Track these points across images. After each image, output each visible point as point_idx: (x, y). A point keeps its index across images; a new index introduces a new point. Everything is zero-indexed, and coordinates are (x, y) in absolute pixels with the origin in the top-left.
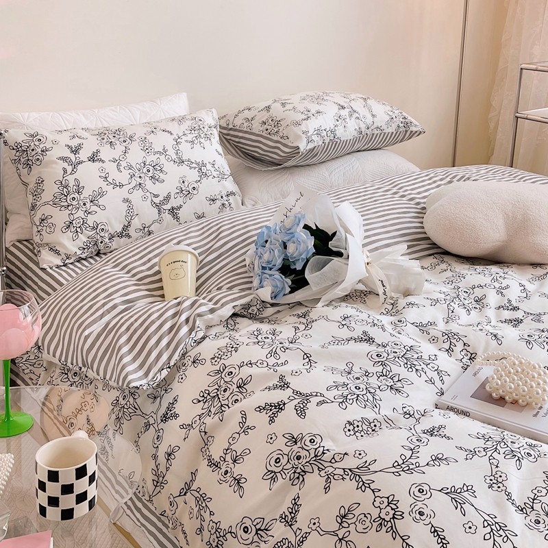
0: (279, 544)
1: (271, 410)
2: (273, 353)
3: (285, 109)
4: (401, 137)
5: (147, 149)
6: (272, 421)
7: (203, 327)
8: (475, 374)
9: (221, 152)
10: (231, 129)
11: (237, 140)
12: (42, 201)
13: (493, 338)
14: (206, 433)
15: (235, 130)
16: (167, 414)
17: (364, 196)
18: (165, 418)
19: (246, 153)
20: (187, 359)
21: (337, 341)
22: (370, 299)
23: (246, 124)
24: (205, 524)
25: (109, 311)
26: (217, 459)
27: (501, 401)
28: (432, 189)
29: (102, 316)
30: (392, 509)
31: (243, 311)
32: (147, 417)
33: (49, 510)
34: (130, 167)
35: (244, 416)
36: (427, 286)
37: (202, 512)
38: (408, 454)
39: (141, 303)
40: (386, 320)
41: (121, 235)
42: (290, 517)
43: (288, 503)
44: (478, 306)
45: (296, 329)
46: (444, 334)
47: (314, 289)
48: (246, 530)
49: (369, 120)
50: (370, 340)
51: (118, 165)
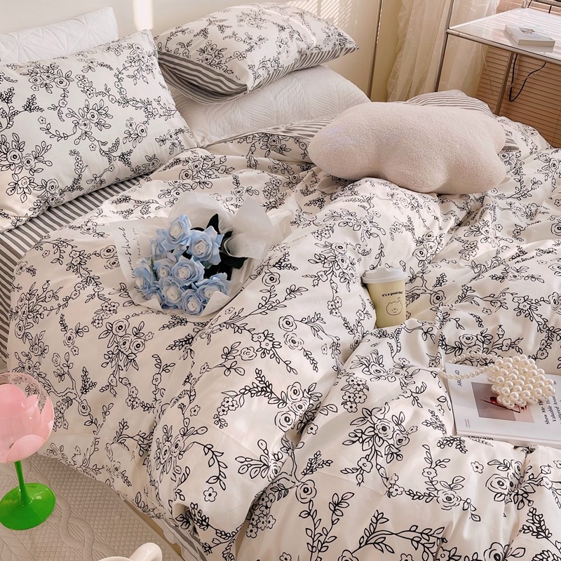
3: (225, 35)
5: (88, 90)
9: (164, 84)
10: (164, 54)
11: (172, 66)
15: (170, 56)
19: (185, 80)
34: (72, 114)
41: (72, 189)
49: (309, 39)
51: (59, 113)
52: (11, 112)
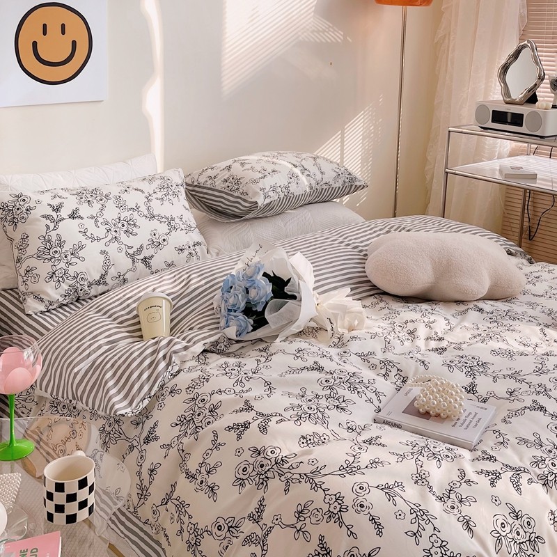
0: (248, 538)
1: (238, 429)
2: (239, 382)
3: (244, 168)
4: (347, 191)
5: (121, 207)
6: (239, 437)
7: (179, 363)
8: (406, 394)
9: (188, 207)
10: (196, 186)
11: (201, 195)
12: (27, 255)
13: (422, 364)
14: (183, 451)
15: (200, 187)
16: (149, 437)
17: (315, 245)
18: (147, 441)
19: (210, 207)
20: (165, 390)
21: (293, 370)
22: (321, 334)
23: (209, 182)
24: (185, 527)
25: (94, 351)
26: (193, 472)
27: (426, 415)
28: (373, 238)
29: (89, 355)
30: (339, 504)
31: (212, 347)
32: (131, 441)
33: (56, 516)
34: (107, 223)
35: (216, 434)
36: (368, 322)
37: (182, 517)
38: (351, 459)
39: (122, 343)
40: (334, 352)
41: (98, 283)
42: (257, 516)
43: (255, 504)
44: (410, 338)
45: (258, 361)
46: (381, 362)
47: (273, 327)
48: (220, 528)
49: (319, 177)
50: (320, 369)
51: (96, 222)
52: (58, 218)
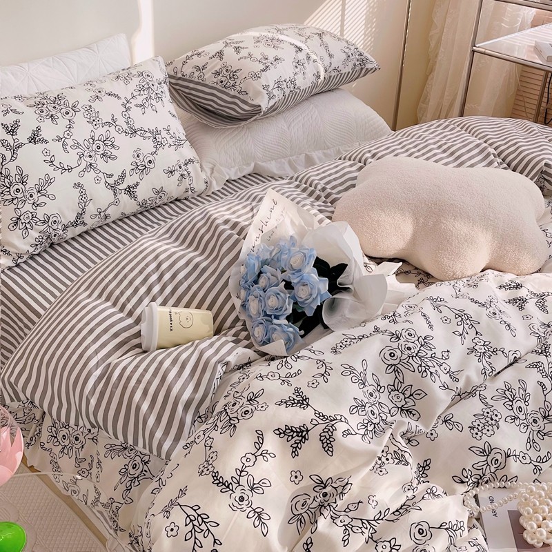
4: (357, 75)
5: (93, 120)
9: (174, 113)
10: (180, 79)
11: (187, 91)
15: (185, 80)
19: (199, 106)
34: (77, 145)
41: (75, 224)
49: (327, 62)
51: (64, 145)
52: (15, 144)
